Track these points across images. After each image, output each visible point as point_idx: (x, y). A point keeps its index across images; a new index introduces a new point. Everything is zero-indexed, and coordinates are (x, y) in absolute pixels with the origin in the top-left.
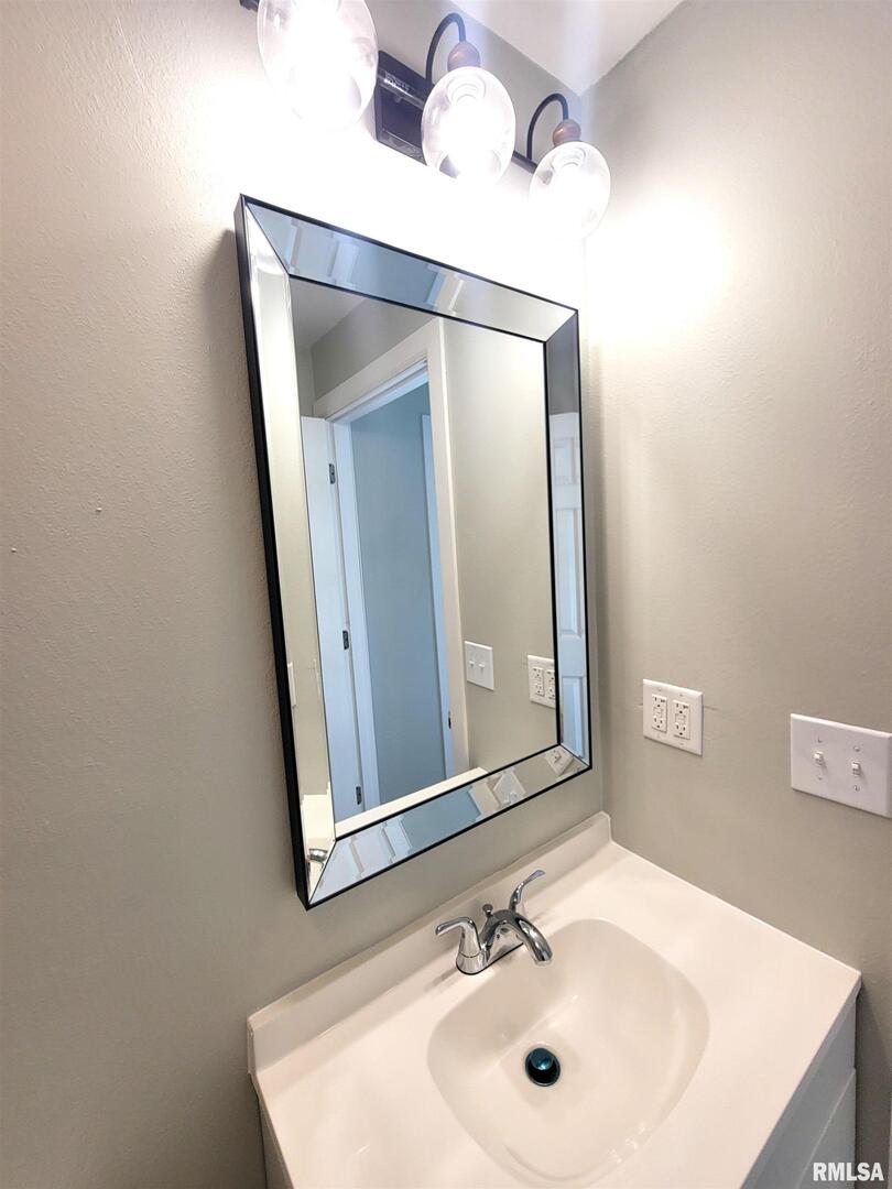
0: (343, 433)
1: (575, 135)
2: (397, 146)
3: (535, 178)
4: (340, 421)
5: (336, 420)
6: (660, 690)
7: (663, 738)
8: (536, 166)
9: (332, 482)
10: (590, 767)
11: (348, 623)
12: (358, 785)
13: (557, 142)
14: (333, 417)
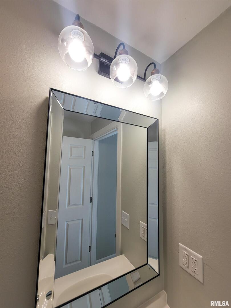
0: (97, 143)
1: (158, 72)
2: (104, 75)
3: (145, 83)
4: (97, 140)
5: (95, 140)
6: (186, 250)
7: (187, 269)
8: (146, 80)
9: (92, 156)
10: (159, 275)
11: (92, 195)
12: (90, 246)
13: (152, 74)
14: (95, 139)
